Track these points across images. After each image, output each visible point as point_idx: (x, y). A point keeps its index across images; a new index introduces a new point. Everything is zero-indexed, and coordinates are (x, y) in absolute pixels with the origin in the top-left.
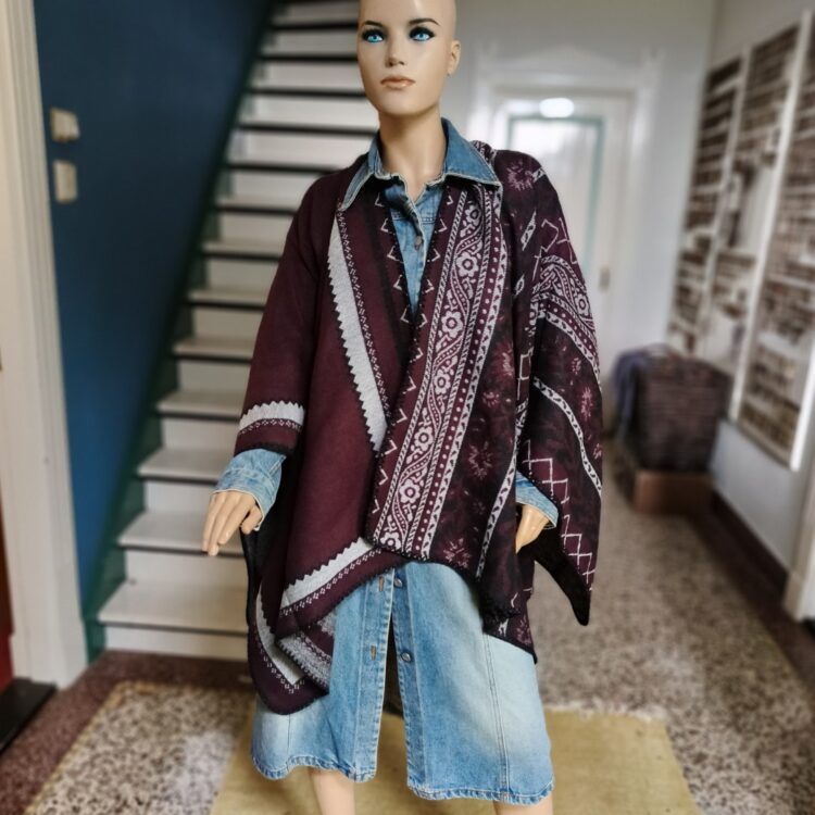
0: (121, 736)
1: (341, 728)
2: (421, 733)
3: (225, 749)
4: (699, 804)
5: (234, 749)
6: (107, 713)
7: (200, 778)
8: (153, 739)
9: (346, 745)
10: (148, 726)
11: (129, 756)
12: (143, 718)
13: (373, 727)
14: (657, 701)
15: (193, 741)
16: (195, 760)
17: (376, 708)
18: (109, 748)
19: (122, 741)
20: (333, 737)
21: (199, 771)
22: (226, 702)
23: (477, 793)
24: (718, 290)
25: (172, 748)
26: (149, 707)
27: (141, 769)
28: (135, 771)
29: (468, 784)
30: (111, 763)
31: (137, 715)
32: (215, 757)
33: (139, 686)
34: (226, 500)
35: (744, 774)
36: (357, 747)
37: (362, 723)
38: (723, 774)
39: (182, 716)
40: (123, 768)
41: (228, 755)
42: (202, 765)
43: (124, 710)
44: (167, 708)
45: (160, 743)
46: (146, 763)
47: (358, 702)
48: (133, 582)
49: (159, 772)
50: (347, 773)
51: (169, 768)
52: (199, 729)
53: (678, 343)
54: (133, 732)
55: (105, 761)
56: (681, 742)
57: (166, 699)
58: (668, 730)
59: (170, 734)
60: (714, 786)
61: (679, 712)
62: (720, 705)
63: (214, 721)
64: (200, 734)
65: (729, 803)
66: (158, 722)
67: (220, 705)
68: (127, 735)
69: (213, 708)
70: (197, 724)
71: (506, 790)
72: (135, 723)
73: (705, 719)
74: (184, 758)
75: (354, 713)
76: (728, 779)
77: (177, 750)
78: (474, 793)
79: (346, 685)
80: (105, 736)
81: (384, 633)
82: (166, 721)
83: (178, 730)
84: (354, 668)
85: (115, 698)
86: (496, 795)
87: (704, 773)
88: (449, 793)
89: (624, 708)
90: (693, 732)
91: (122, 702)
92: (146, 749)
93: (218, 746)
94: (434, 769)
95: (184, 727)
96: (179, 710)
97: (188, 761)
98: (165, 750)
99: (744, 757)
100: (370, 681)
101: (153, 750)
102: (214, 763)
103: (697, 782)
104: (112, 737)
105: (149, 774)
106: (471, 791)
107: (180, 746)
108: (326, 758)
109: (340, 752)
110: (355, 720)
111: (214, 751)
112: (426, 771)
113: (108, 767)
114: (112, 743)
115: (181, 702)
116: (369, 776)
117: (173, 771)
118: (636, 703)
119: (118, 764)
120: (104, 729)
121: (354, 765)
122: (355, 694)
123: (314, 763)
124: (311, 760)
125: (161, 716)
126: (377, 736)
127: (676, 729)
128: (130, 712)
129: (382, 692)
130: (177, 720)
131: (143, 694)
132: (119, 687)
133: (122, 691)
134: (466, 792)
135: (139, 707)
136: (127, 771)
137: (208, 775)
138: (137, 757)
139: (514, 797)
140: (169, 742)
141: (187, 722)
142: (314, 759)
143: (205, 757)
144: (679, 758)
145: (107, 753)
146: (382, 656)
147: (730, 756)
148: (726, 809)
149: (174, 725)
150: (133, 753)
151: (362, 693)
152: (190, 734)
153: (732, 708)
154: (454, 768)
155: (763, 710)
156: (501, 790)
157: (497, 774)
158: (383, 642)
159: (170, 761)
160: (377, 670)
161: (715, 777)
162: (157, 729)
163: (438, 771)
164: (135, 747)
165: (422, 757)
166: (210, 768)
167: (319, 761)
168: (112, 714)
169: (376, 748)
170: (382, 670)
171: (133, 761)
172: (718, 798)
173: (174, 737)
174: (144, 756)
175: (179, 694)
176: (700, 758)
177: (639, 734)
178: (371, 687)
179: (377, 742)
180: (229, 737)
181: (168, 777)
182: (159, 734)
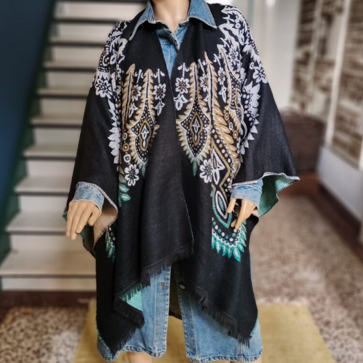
0: (14, 338)
1: (146, 328)
2: (192, 328)
3: (74, 341)
4: (329, 348)
5: (79, 341)
6: (6, 326)
7: (61, 359)
8: (33, 339)
9: (149, 338)
10: (30, 332)
11: (20, 350)
12: (27, 327)
13: (164, 326)
14: (302, 295)
15: (56, 338)
16: (58, 349)
17: (165, 316)
18: (8, 346)
19: (15, 342)
20: (142, 334)
21: (61, 355)
22: (73, 314)
23: (225, 358)
24: (316, 79)
25: (44, 343)
26: (29, 321)
27: (27, 356)
28: (24, 358)
29: (220, 353)
30: (10, 354)
31: (23, 326)
32: (69, 346)
33: (23, 310)
34: (78, 207)
35: (350, 330)
36: (155, 338)
37: (157, 325)
38: (340, 331)
39: (48, 325)
40: (17, 357)
41: (76, 344)
42: (62, 351)
43: (15, 324)
44: (39, 321)
45: (37, 341)
46: (30, 353)
47: (155, 313)
48: (16, 252)
49: (38, 357)
50: (150, 353)
51: (43, 354)
52: (58, 331)
53: (296, 107)
54: (21, 336)
55: (7, 354)
56: (317, 316)
57: (38, 316)
58: (310, 309)
59: (42, 335)
60: (336, 337)
61: (314, 299)
62: (335, 294)
63: (67, 326)
64: (59, 334)
65: (345, 346)
66: (35, 329)
67: (69, 317)
68: (17, 337)
69: (66, 318)
70: (57, 328)
71: (241, 355)
72: (22, 331)
73: (328, 302)
74: (52, 348)
75: (153, 320)
76: (343, 333)
77: (47, 344)
78: (223, 358)
79: (148, 305)
80: (5, 339)
81: (168, 274)
82: (39, 328)
83: (47, 333)
84: (152, 295)
85: (10, 318)
86: (235, 358)
87: (330, 331)
88: (210, 359)
89: (286, 300)
90: (323, 310)
91: (13, 320)
92: (30, 345)
93: (70, 339)
94: (201, 347)
95: (50, 330)
96: (47, 321)
97: (54, 350)
98: (40, 345)
99: (350, 321)
100: (161, 301)
101: (33, 346)
102: (69, 349)
103: (327, 336)
104: (10, 340)
105: (32, 359)
106: (222, 357)
107: (48, 341)
108: (138, 346)
109: (146, 342)
110: (153, 324)
111: (68, 343)
112: (197, 349)
113: (8, 357)
114: (9, 343)
115: (47, 317)
116: (162, 353)
117: (46, 356)
118: (292, 297)
119: (14, 355)
120: (5, 336)
121: (154, 348)
122: (153, 309)
123: (131, 349)
124: (129, 348)
125: (36, 325)
126: (166, 331)
127: (313, 309)
128: (19, 325)
129: (168, 307)
130: (46, 327)
131: (25, 314)
132: (11, 311)
133: (13, 313)
134: (219, 358)
135: (24, 322)
136: (20, 358)
137: (66, 356)
138: (24, 350)
139: (245, 358)
140: (42, 340)
141: (52, 327)
142: (131, 347)
143: (64, 346)
144: (317, 324)
145: (7, 349)
146: (167, 287)
147: (343, 320)
148: (344, 349)
149: (45, 330)
150: (22, 348)
151: (157, 309)
152: (54, 334)
153: (341, 295)
154: (211, 345)
155: (356, 295)
156: (238, 355)
157: (236, 347)
158: (168, 279)
159: (44, 351)
160: (165, 295)
161: (337, 333)
162: (35, 333)
163: (202, 348)
164: (23, 344)
165: (194, 341)
166: (67, 352)
167: (134, 348)
168: (9, 327)
169: (165, 338)
170: (167, 295)
171: (23, 353)
172: (339, 344)
173: (45, 337)
174: (29, 349)
175: (46, 312)
176: (327, 323)
177: (296, 313)
178: (162, 304)
179: (166, 334)
180: (76, 333)
181: (43, 359)
182: (36, 336)
